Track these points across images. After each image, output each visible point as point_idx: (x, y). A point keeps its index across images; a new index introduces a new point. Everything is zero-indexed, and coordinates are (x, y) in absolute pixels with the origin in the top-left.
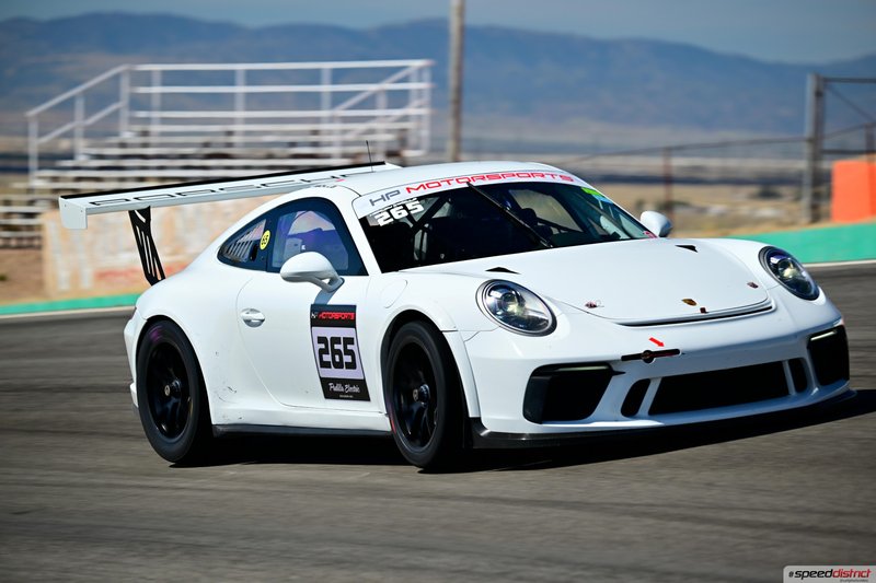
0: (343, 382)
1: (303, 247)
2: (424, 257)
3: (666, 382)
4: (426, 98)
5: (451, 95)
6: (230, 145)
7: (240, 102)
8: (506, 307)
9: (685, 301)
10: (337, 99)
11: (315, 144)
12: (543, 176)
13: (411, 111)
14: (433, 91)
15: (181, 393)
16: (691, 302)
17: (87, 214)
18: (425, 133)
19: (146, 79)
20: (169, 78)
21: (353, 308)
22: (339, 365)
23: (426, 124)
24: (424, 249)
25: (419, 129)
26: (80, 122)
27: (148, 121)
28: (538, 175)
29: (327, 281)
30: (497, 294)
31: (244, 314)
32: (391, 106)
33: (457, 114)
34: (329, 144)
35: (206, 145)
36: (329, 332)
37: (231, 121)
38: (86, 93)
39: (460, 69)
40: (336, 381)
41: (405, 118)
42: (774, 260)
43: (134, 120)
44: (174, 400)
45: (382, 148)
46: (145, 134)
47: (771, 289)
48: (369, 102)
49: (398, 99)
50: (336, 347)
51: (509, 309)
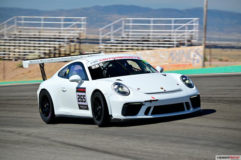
4: (197, 27)
5: (204, 27)
6: (149, 38)
7: (152, 28)
10: (176, 27)
11: (170, 38)
13: (194, 30)
14: (199, 26)
18: (197, 36)
19: (129, 22)
20: (134, 21)
23: (197, 33)
25: (196, 35)
26: (112, 32)
27: (129, 32)
32: (189, 29)
33: (205, 32)
34: (173, 38)
35: (143, 38)
37: (149, 32)
38: (114, 25)
39: (206, 20)
41: (192, 32)
43: (125, 32)
45: (186, 39)
46: (128, 35)
48: (184, 28)
49: (190, 27)
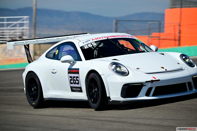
0: (76, 87)
1: (66, 54)
2: (96, 57)
3: (157, 88)
4: (28, 25)
5: (33, 24)
8: (116, 69)
9: (161, 67)
10: (8, 25)
11: (3, 35)
12: (126, 36)
13: (24, 28)
14: (29, 23)
15: (36, 90)
16: (163, 68)
17: (13, 46)
18: (28, 33)
21: (78, 69)
22: (75, 83)
23: (28, 30)
24: (97, 54)
25: (26, 32)
28: (125, 36)
29: (72, 62)
30: (114, 66)
31: (52, 71)
32: (20, 27)
33: (35, 29)
34: (6, 35)
36: (73, 75)
39: (35, 18)
40: (74, 87)
41: (23, 29)
42: (184, 57)
44: (34, 92)
45: (18, 36)
47: (183, 65)
48: (15, 26)
49: (22, 25)
50: (74, 79)
51: (117, 70)
